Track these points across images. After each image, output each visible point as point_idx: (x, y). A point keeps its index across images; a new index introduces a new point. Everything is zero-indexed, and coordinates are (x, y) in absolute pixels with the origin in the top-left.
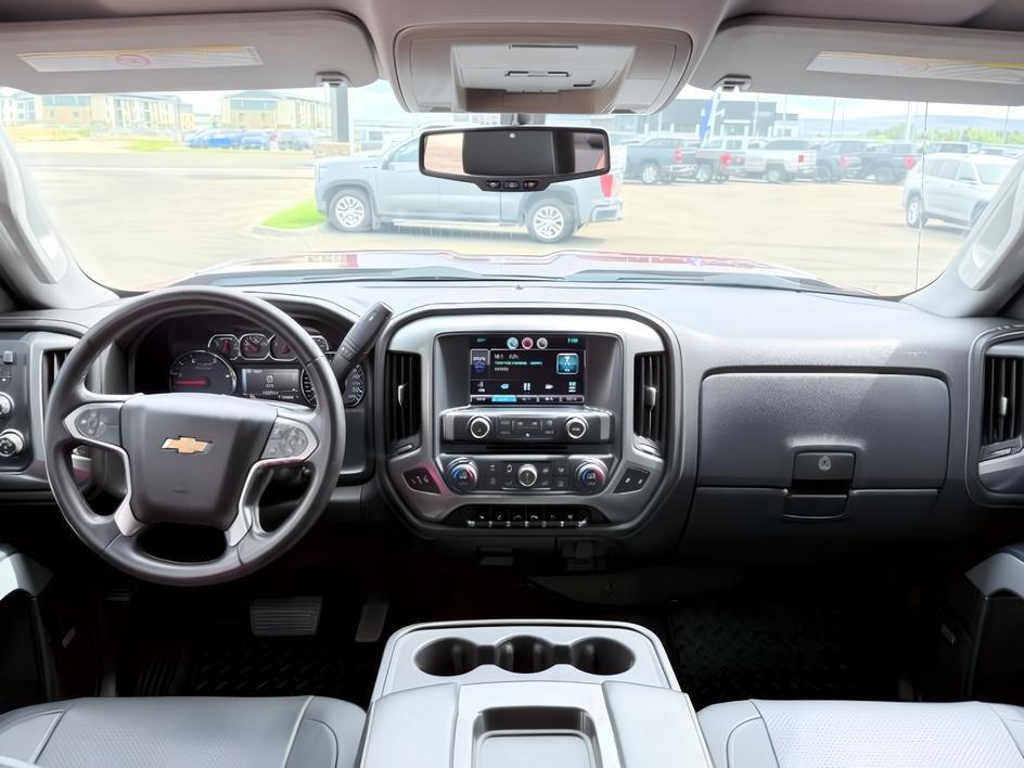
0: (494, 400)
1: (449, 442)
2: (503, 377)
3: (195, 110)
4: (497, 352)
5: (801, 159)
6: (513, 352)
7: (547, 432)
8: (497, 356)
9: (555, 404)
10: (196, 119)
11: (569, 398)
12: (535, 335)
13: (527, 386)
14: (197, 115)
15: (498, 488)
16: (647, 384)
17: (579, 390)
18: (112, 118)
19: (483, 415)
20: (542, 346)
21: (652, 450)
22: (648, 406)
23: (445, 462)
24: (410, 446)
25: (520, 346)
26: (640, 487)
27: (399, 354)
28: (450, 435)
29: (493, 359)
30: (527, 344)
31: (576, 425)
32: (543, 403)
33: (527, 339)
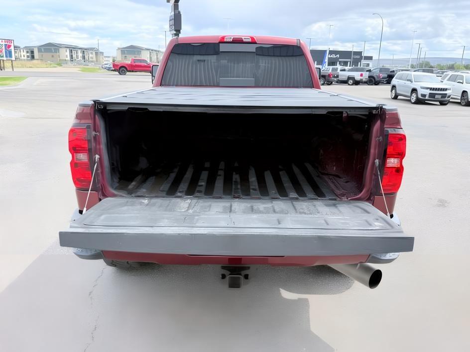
3: (105, 55)
5: (361, 75)
10: (105, 59)
14: (105, 57)
18: (69, 58)
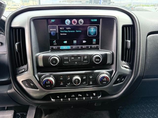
0: (61, 48)
1: (41, 67)
2: (64, 38)
4: (61, 27)
6: (68, 26)
7: (85, 61)
8: (61, 28)
9: (87, 49)
11: (93, 46)
12: (78, 18)
13: (75, 42)
15: (64, 86)
16: (127, 39)
17: (97, 43)
19: (56, 55)
20: (81, 23)
21: (127, 66)
22: (126, 48)
23: (40, 77)
24: (23, 70)
25: (71, 23)
26: (122, 81)
27: (16, 28)
28: (41, 64)
29: (59, 30)
30: (74, 22)
31: (98, 58)
32: (82, 49)
33: (74, 20)
